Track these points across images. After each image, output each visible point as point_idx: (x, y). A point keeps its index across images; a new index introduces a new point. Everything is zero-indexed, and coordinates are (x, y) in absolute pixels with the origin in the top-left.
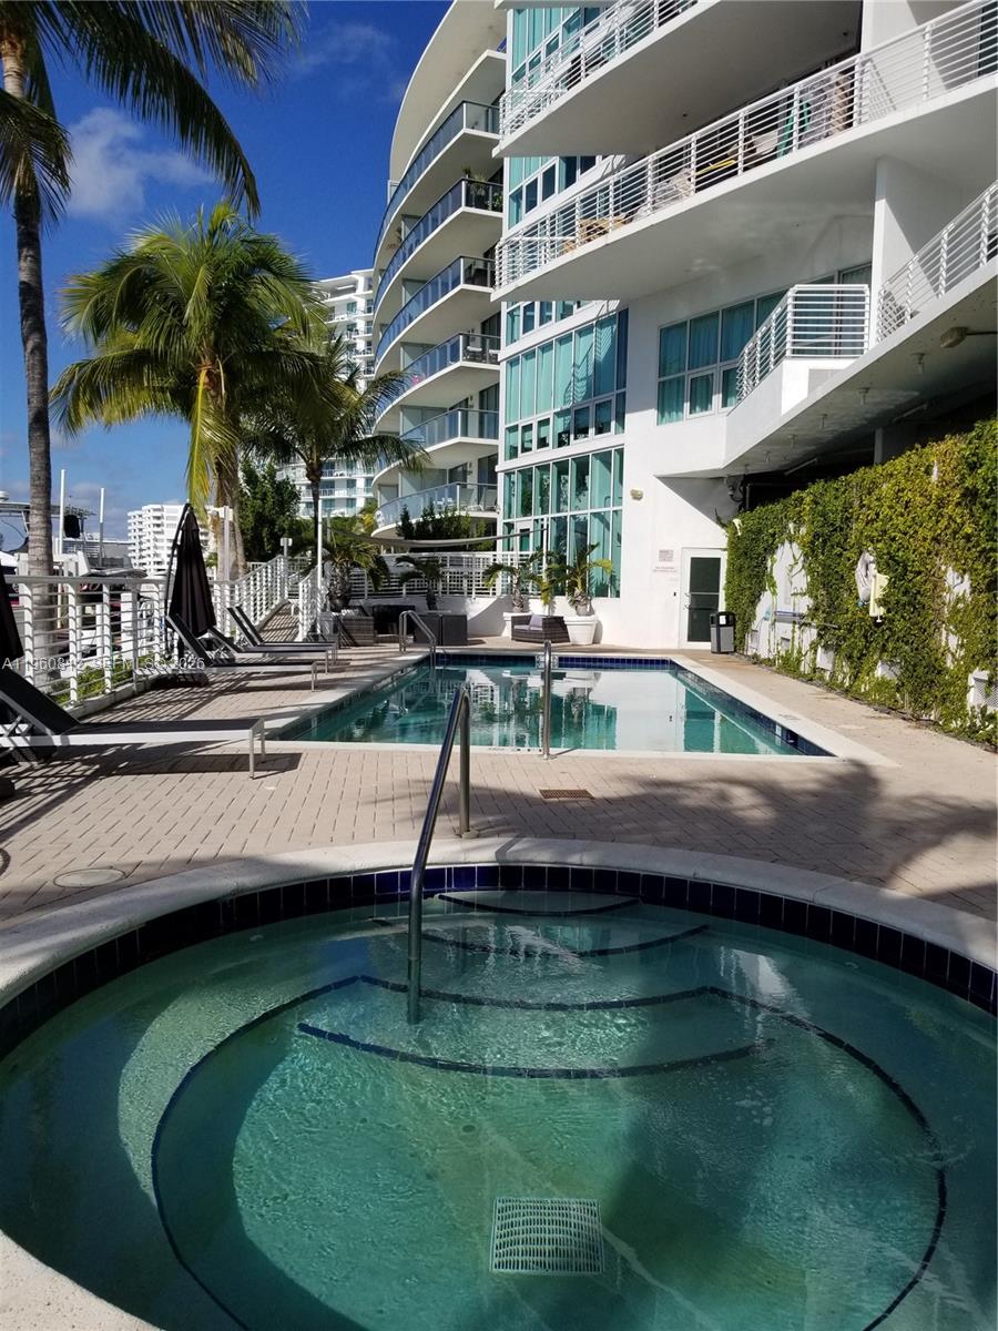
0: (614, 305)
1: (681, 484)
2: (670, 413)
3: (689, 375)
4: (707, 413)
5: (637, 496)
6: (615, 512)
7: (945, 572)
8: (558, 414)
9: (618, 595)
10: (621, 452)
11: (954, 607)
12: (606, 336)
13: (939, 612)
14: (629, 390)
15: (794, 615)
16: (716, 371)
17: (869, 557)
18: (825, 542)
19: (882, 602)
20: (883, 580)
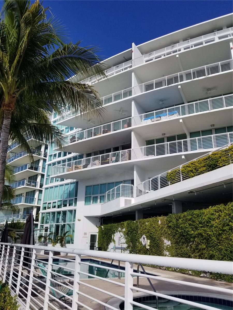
0: (75, 180)
1: (89, 218)
2: (87, 202)
3: (92, 196)
4: (96, 204)
5: (79, 220)
6: (73, 224)
7: (164, 240)
8: (58, 201)
9: (73, 243)
10: (75, 211)
11: (167, 247)
12: (72, 186)
13: (164, 248)
14: (78, 197)
15: (122, 248)
16: (99, 196)
17: (144, 236)
18: (131, 232)
19: (149, 246)
20: (149, 241)
